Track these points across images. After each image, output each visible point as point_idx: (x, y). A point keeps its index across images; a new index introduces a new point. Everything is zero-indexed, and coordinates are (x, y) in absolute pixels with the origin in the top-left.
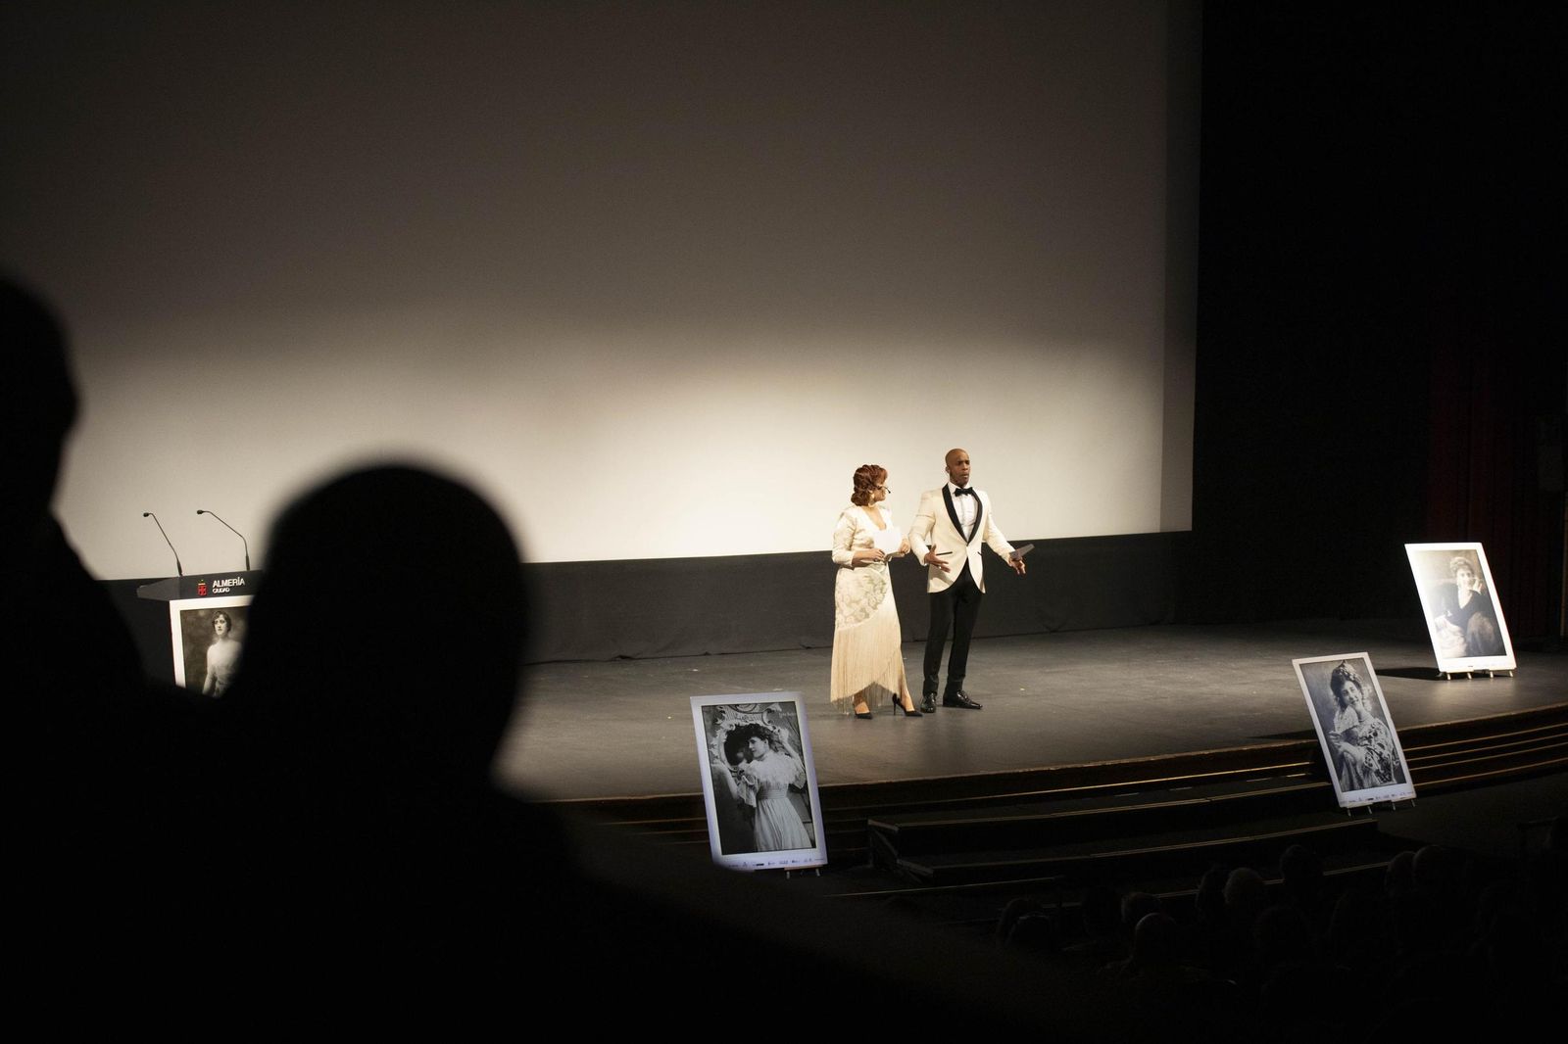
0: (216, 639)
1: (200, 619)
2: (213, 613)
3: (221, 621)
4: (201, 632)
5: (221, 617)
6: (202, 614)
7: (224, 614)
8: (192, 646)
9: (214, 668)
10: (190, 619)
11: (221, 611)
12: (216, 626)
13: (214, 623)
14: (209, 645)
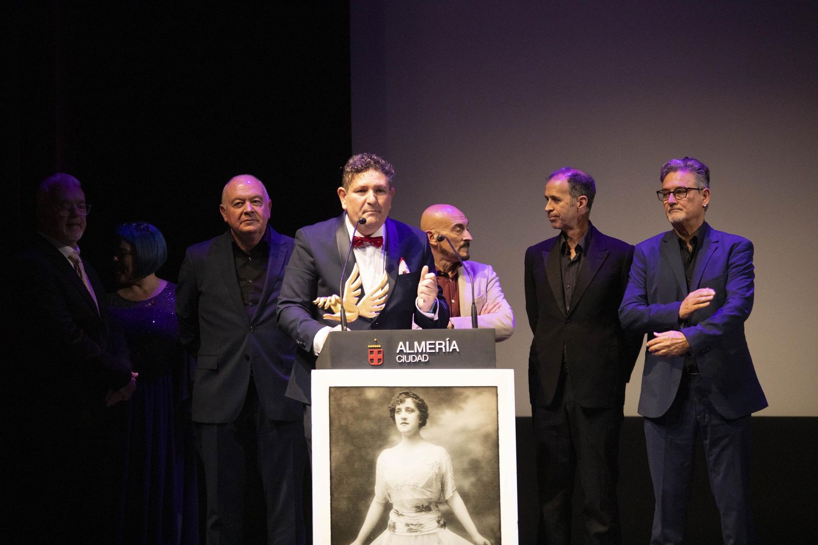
0: (394, 438)
1: (368, 403)
2: (392, 394)
3: (407, 409)
4: (368, 425)
5: (409, 403)
6: (371, 395)
7: (416, 397)
8: (348, 448)
9: (387, 487)
10: (348, 401)
11: (408, 392)
12: (398, 417)
13: (393, 411)
14: (381, 447)
